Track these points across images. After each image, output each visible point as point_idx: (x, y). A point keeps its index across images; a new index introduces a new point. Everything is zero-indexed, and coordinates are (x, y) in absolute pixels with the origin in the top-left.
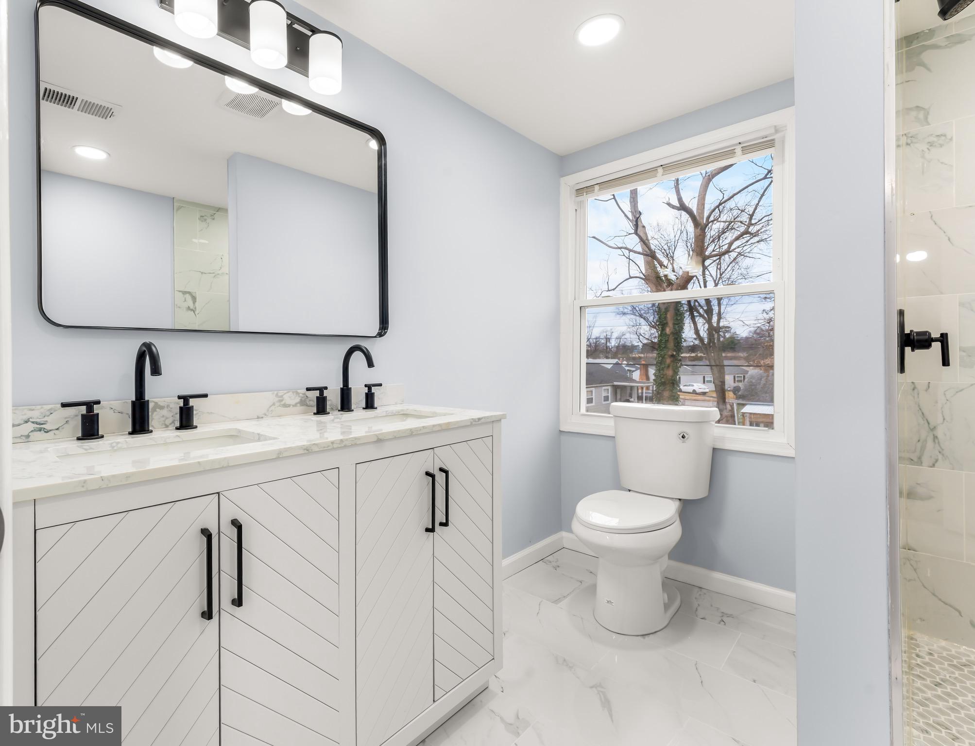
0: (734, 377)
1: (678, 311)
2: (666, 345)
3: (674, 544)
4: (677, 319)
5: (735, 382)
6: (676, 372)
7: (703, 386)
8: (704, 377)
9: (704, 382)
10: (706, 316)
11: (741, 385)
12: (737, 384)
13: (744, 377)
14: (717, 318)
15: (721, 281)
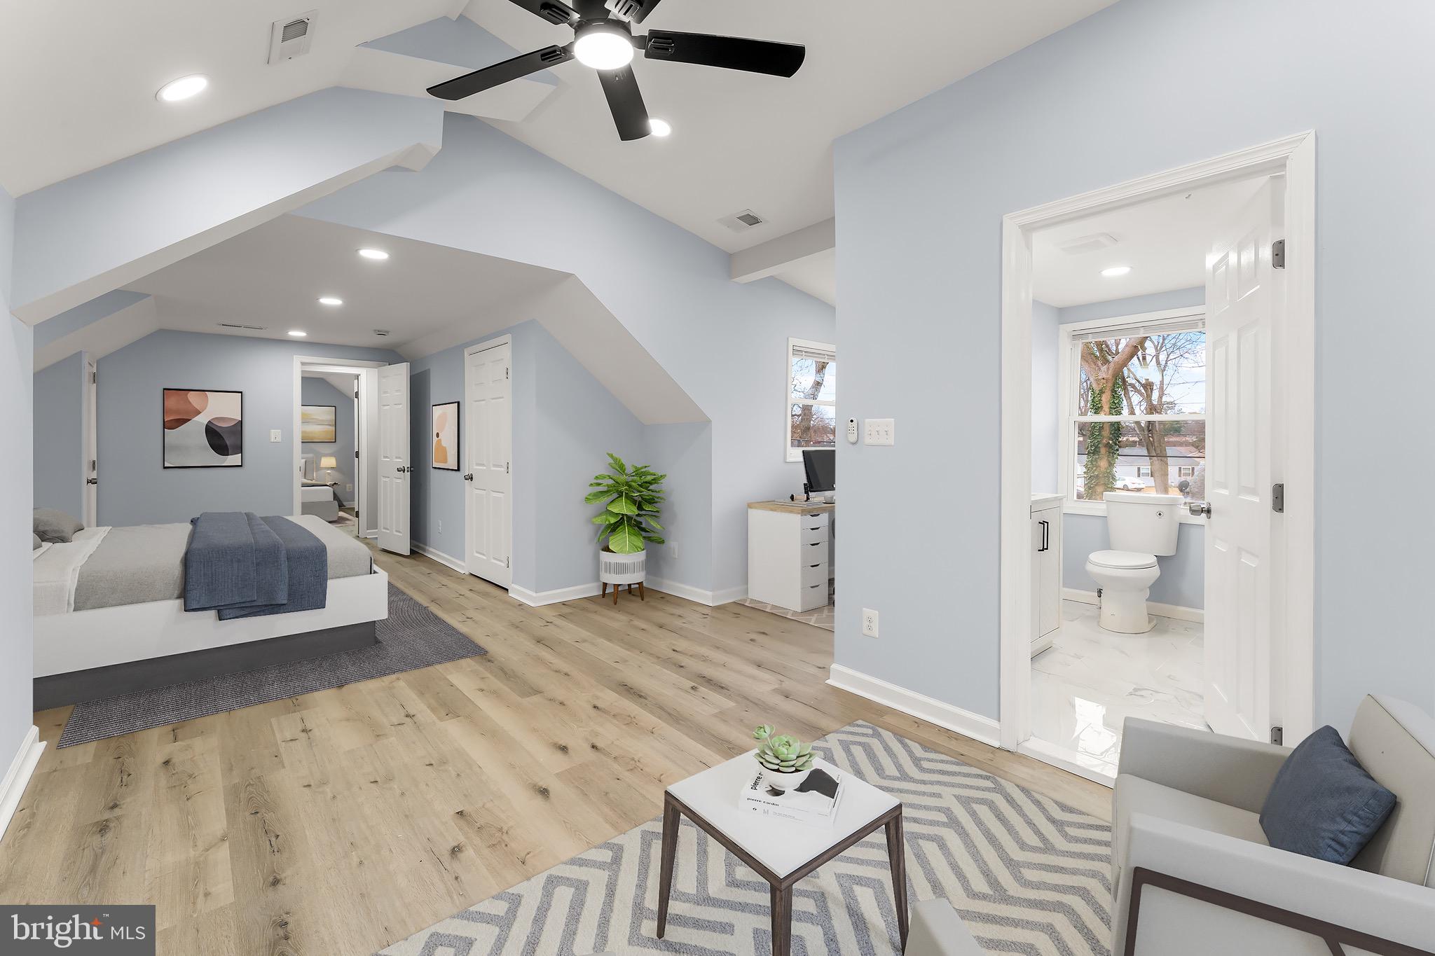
0: (1180, 468)
1: (1116, 393)
2: (1100, 432)
3: (1154, 580)
4: (1114, 402)
5: (1180, 476)
6: (1111, 465)
7: (1137, 480)
8: (1139, 469)
9: (1139, 476)
10: (1143, 391)
11: (1189, 479)
12: (1183, 479)
13: (1193, 469)
14: (1158, 394)
15: (1164, 349)
